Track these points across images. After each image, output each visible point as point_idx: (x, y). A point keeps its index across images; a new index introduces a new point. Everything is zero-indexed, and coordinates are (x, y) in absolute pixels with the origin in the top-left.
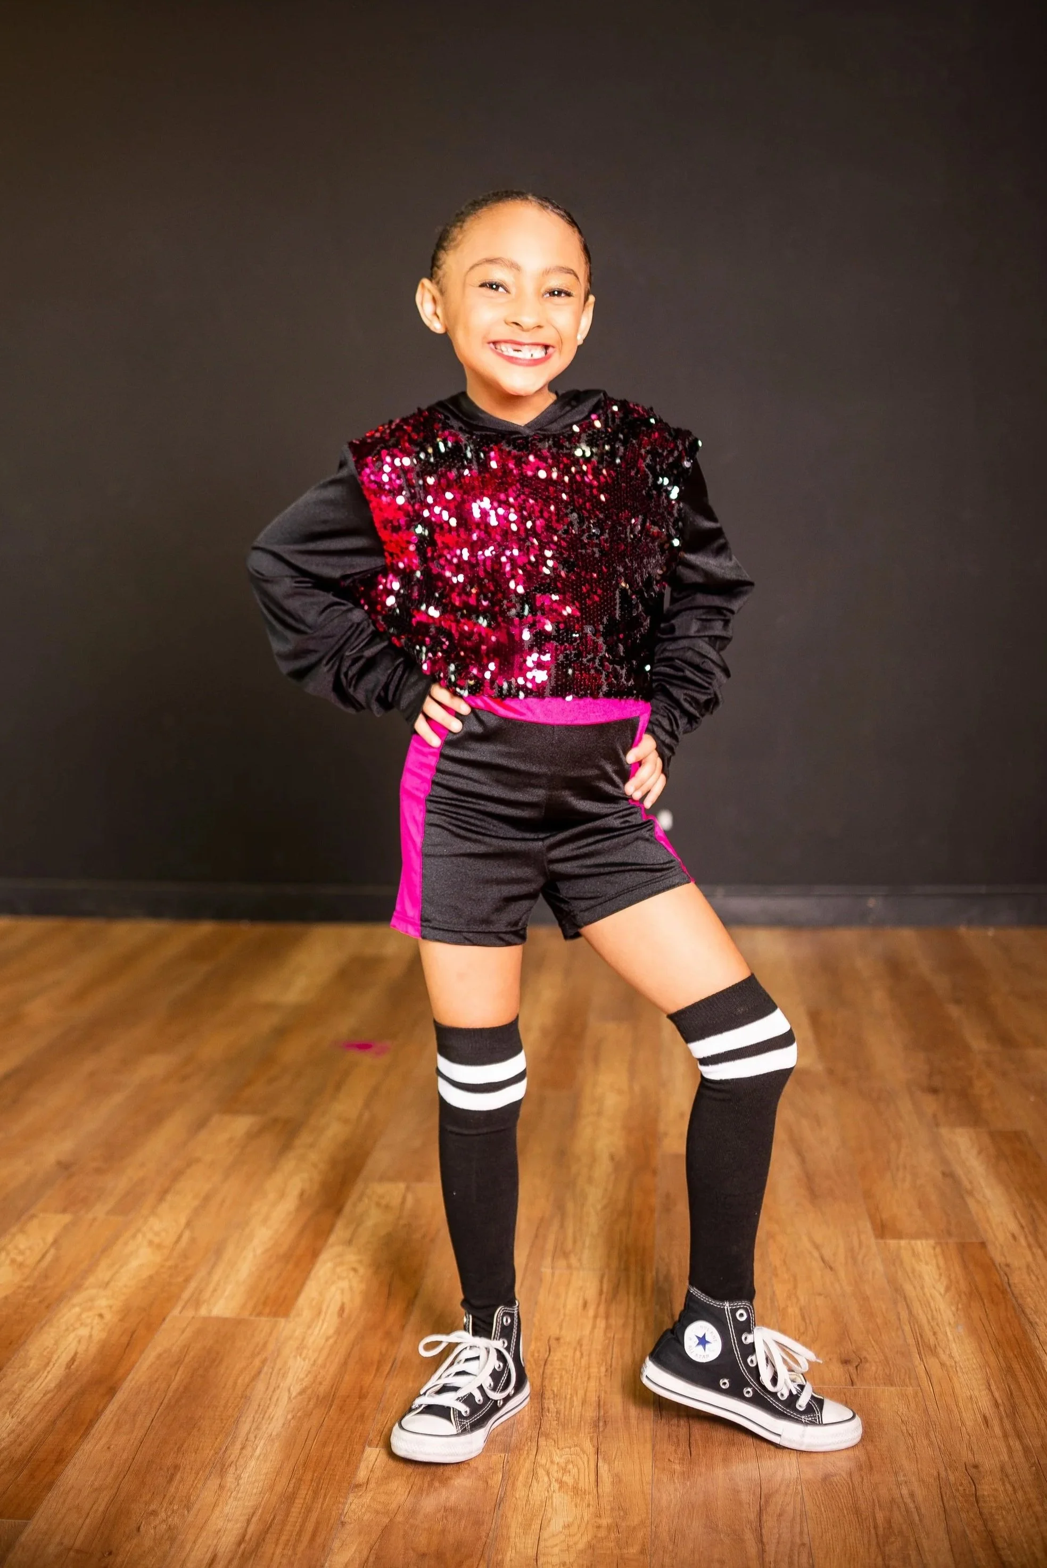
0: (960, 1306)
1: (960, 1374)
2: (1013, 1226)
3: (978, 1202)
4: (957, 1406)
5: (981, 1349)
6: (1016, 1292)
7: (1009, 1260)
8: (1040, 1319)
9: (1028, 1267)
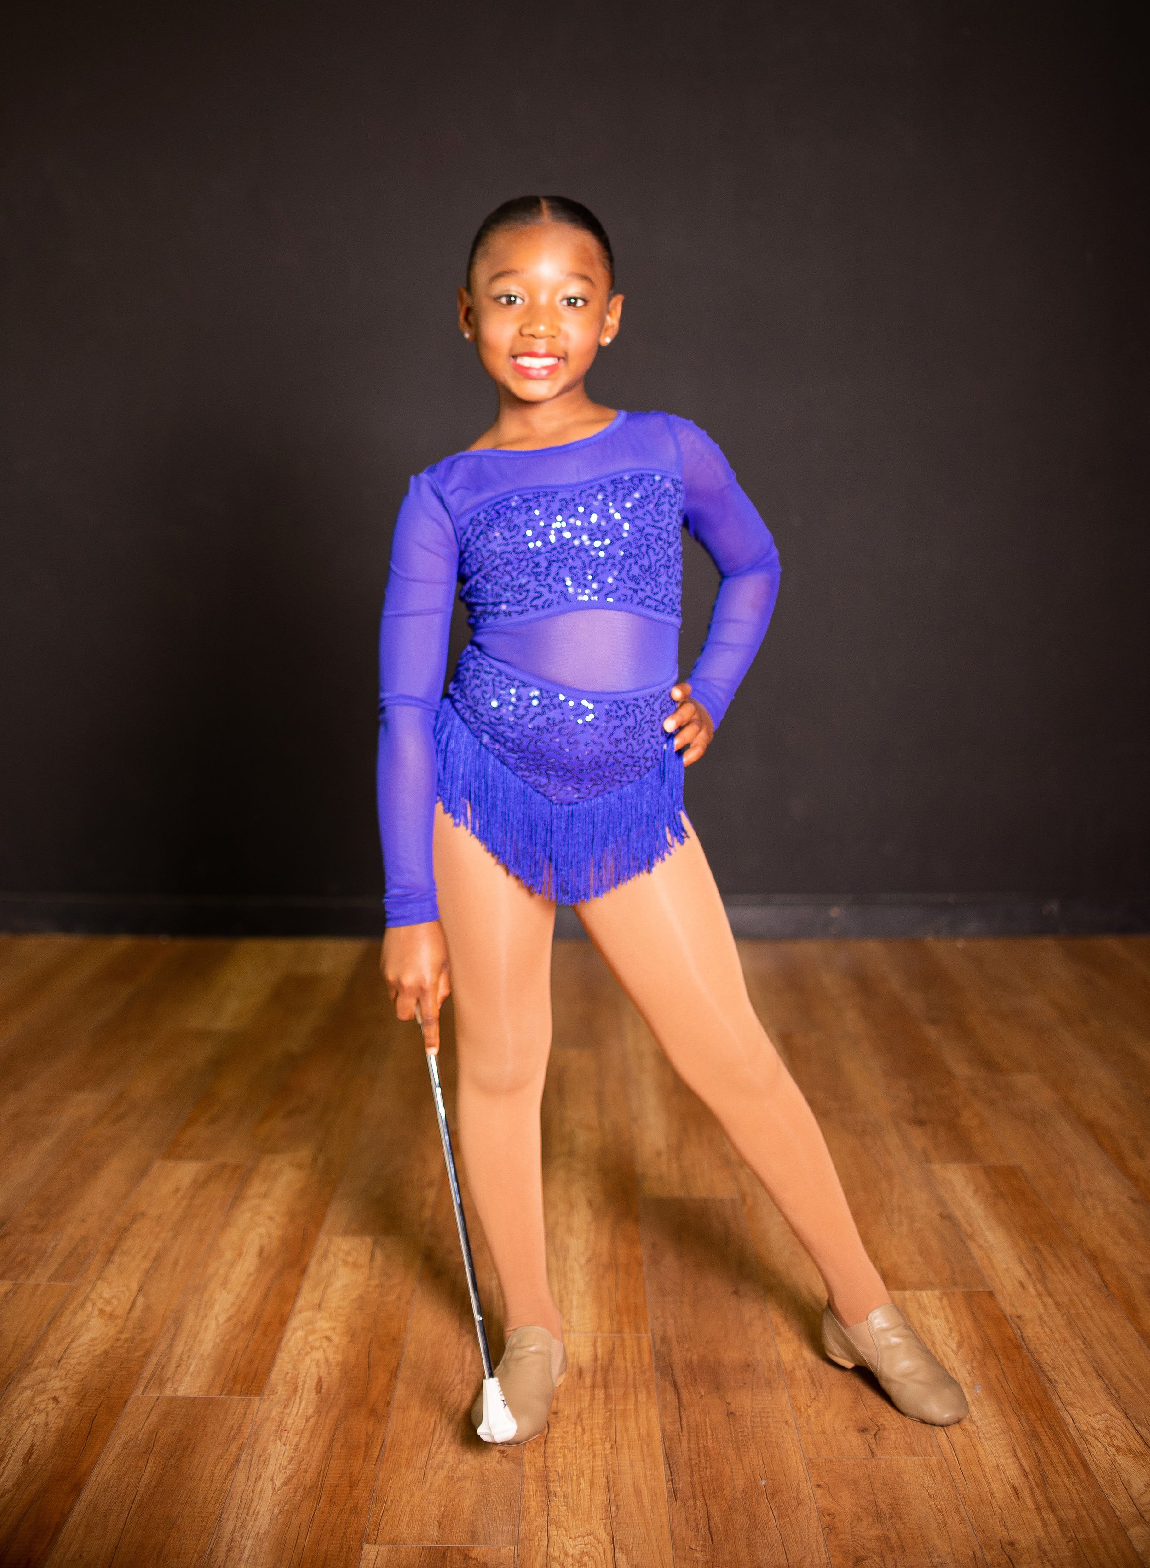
0: (975, 1364)
1: (983, 1440)
2: (1020, 1273)
3: (980, 1247)
4: (985, 1476)
5: (1002, 1410)
6: (1031, 1347)
7: (1020, 1311)
8: (1058, 1375)
9: (1040, 1317)
